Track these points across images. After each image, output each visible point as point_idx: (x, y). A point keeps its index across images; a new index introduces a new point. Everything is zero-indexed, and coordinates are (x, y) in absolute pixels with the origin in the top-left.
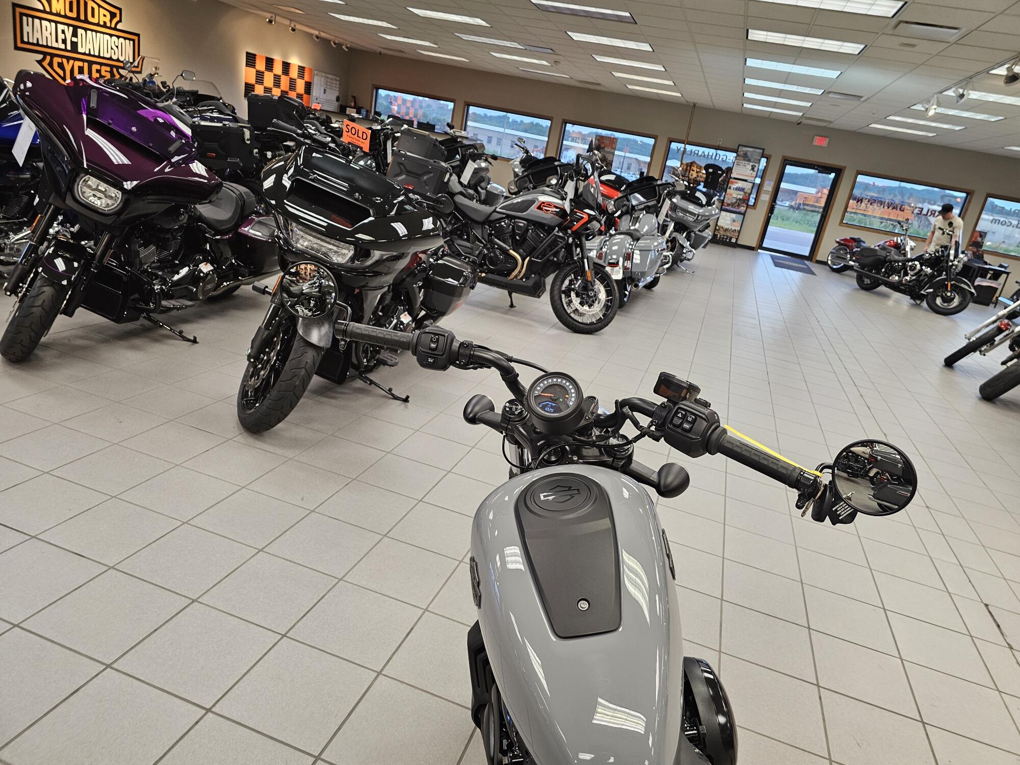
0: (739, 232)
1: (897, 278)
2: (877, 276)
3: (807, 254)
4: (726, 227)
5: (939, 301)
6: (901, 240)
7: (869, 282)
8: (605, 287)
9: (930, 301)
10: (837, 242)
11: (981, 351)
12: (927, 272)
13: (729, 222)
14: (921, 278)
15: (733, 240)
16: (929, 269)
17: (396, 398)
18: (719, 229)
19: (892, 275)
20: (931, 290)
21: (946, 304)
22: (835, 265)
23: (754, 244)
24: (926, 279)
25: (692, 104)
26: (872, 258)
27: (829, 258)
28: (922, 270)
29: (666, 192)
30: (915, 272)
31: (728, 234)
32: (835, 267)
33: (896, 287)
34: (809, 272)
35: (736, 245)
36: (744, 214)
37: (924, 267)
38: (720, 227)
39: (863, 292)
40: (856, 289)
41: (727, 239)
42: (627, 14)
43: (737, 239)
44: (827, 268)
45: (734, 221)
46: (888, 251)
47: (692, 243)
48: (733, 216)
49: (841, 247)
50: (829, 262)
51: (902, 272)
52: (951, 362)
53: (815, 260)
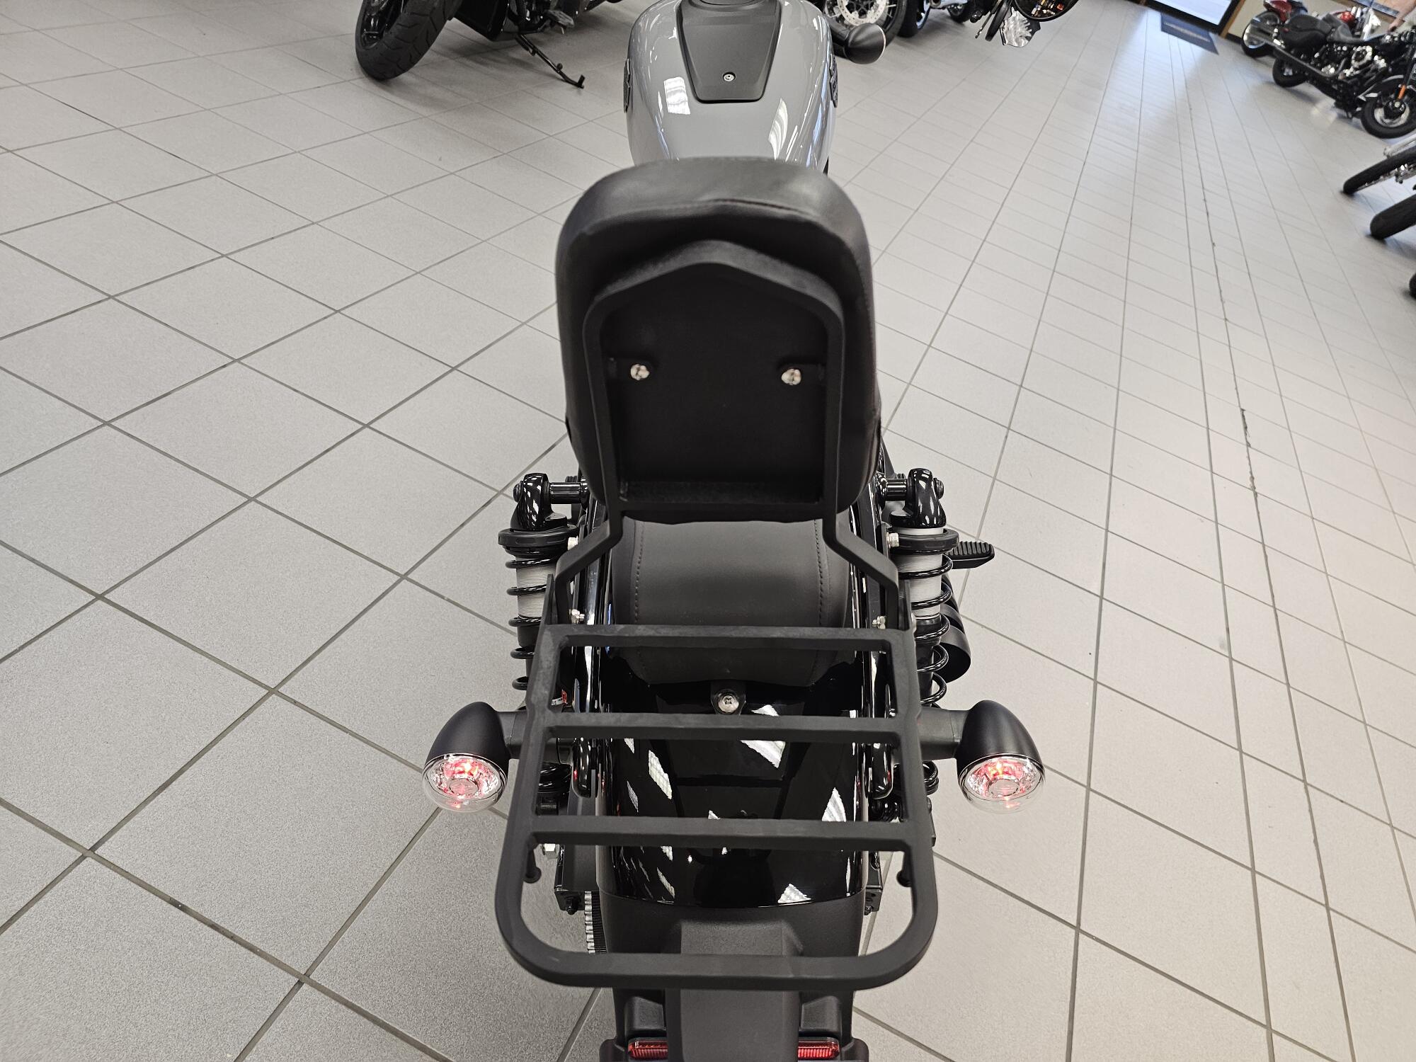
1: (1332, 71)
2: (1304, 64)
3: (1217, 21)
5: (1379, 114)
6: (1362, 14)
7: (1291, 73)
9: (1366, 113)
10: (1267, 5)
11: (1397, 175)
12: (1378, 65)
14: (1368, 75)
16: (1383, 61)
17: (567, 80)
19: (1327, 65)
20: (1374, 95)
21: (1387, 121)
22: (1252, 44)
24: (1374, 77)
26: (1308, 33)
27: (1247, 31)
28: (1372, 61)
30: (1361, 63)
32: (1251, 47)
33: (1326, 86)
34: (1211, 47)
37: (1376, 58)
39: (1278, 88)
40: (1269, 83)
44: (1240, 48)
46: (1334, 25)
49: (1270, 14)
50: (1245, 38)
51: (1343, 62)
52: (1351, 188)
53: (1224, 33)
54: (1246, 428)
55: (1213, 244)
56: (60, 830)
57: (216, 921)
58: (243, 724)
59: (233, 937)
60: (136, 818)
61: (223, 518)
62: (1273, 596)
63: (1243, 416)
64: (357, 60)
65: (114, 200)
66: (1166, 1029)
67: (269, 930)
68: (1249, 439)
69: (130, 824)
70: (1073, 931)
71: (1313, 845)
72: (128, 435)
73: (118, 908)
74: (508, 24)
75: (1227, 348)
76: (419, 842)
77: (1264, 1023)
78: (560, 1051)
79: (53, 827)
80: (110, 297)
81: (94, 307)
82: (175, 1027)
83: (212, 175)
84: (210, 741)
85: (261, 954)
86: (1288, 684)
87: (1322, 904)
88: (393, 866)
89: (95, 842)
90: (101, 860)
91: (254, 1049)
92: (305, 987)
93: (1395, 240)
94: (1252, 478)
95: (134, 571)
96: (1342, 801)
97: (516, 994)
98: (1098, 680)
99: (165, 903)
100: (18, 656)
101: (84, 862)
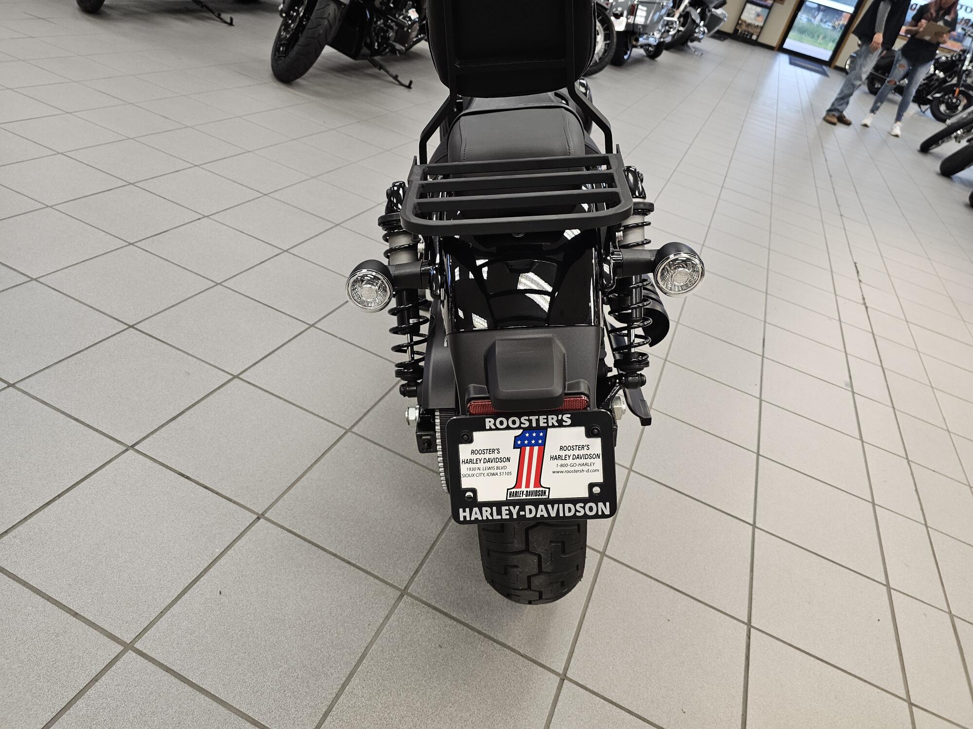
0: (762, 28)
3: (827, 59)
4: (749, 21)
5: (943, 108)
8: (605, 30)
9: (934, 107)
12: (939, 76)
13: (753, 16)
14: (933, 83)
15: (754, 37)
16: (942, 73)
17: (401, 84)
18: (741, 24)
20: (938, 95)
21: (948, 112)
23: (774, 43)
24: (936, 84)
27: (848, 62)
28: (934, 74)
31: (750, 30)
34: (824, 73)
35: (756, 44)
36: (770, 8)
37: (937, 72)
38: (742, 21)
40: (865, 93)
41: (747, 35)
43: (758, 36)
45: (758, 15)
47: (706, 23)
48: (759, 9)
50: (847, 67)
52: (925, 148)
53: (833, 66)
54: (858, 272)
55: (831, 176)
56: (113, 436)
57: (207, 485)
58: (219, 391)
59: (217, 493)
60: (158, 433)
61: (202, 292)
62: (881, 361)
63: (856, 266)
64: (272, 72)
65: (131, 137)
66: (817, 582)
67: (239, 491)
68: (861, 279)
69: (154, 435)
70: (751, 527)
71: (915, 493)
72: (144, 250)
73: (149, 475)
74: (365, 50)
75: (843, 231)
76: (328, 455)
77: (885, 583)
78: (420, 562)
79: (109, 434)
80: (130, 184)
81: (121, 188)
82: (185, 534)
83: (188, 127)
84: (200, 398)
85: (235, 502)
86: (894, 408)
87: (922, 524)
88: (312, 466)
89: (134, 443)
90: (138, 452)
91: (233, 548)
92: (262, 520)
93: (958, 177)
94: (864, 299)
95: (151, 315)
96: (934, 471)
97: (391, 533)
98: (763, 398)
99: (176, 475)
100: (85, 352)
101: (128, 452)
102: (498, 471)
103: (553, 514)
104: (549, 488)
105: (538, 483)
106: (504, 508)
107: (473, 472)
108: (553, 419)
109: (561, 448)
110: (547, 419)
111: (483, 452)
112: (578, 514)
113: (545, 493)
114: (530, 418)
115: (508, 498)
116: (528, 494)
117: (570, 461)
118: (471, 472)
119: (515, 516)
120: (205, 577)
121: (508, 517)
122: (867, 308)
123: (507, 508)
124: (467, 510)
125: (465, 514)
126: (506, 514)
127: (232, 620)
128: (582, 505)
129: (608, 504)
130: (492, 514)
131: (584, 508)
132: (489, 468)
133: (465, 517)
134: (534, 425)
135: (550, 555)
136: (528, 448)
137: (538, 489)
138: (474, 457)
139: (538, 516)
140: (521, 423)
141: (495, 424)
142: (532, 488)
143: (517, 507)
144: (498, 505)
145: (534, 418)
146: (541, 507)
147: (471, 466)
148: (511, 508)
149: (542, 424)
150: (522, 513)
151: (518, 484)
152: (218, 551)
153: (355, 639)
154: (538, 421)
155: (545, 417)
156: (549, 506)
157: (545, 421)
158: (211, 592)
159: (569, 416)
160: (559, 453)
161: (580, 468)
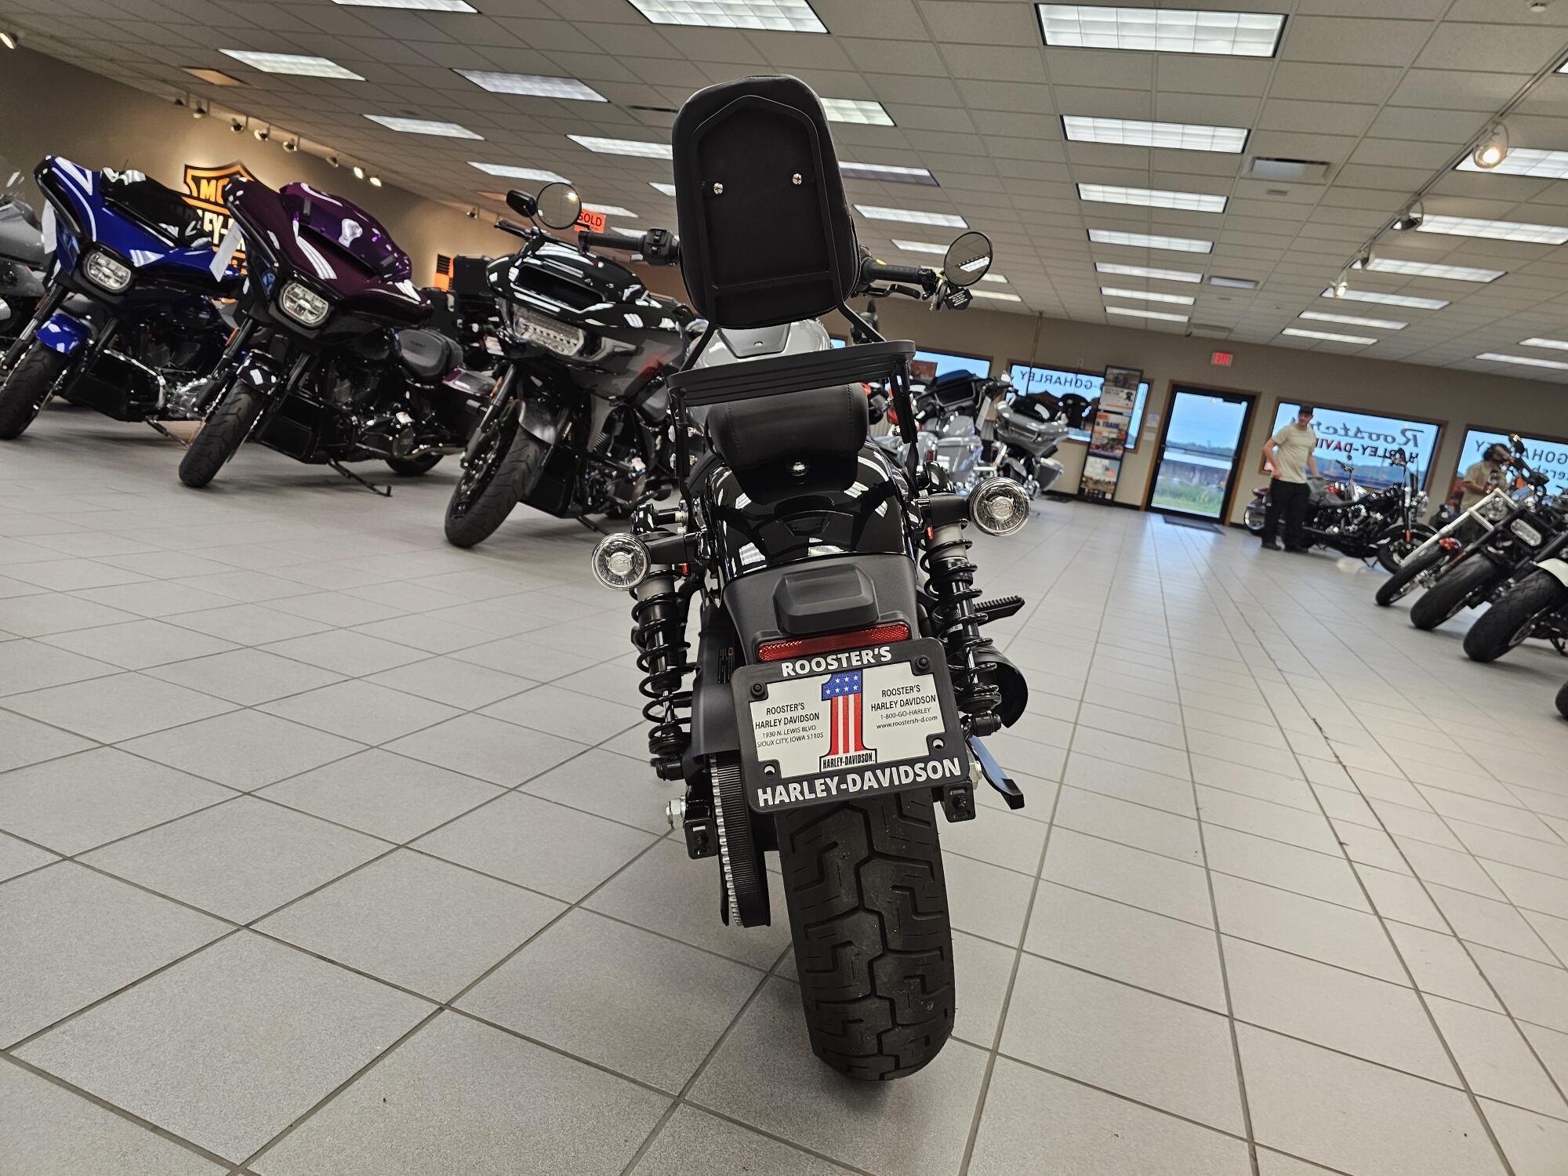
0: (1116, 484)
1: (1336, 530)
3: (1217, 515)
4: (1096, 477)
5: (1394, 556)
6: (1346, 487)
9: (1383, 558)
10: (1256, 494)
12: (1376, 519)
13: (1100, 471)
14: (1371, 527)
15: (1108, 496)
16: (1378, 514)
18: (1087, 481)
19: (1329, 526)
20: (1383, 542)
22: (1255, 525)
23: (1139, 503)
24: (1376, 529)
25: (1038, 314)
27: (1247, 516)
28: (1369, 516)
29: (984, 388)
30: (1360, 519)
31: (1100, 488)
32: (1255, 528)
33: (1335, 543)
34: (1217, 531)
35: (1113, 504)
36: (1121, 459)
37: (1371, 513)
38: (1087, 478)
41: (1098, 494)
42: (925, 173)
43: (1113, 495)
44: (1248, 532)
45: (1107, 469)
48: (1106, 462)
50: (1247, 522)
51: (1343, 522)
52: (1383, 600)
53: (1227, 522)
54: (1321, 729)
56: (218, 914)
57: (361, 970)
58: (376, 862)
59: (377, 979)
60: (285, 910)
61: (351, 755)
62: (1383, 825)
63: (1316, 723)
67: (411, 977)
68: (1326, 735)
69: (280, 913)
70: (1227, 1019)
72: (266, 713)
73: (272, 958)
74: (574, 506)
75: (1286, 686)
76: (545, 934)
77: (1462, 1088)
78: (700, 1062)
79: (211, 912)
80: (248, 647)
81: (235, 651)
82: (327, 1028)
83: (329, 591)
84: (349, 871)
85: (405, 991)
86: (1417, 878)
87: (1504, 1015)
88: (522, 946)
89: (249, 922)
90: (255, 932)
91: (403, 1045)
92: (446, 1011)
93: (1443, 629)
94: (1337, 757)
95: (275, 781)
96: (1506, 952)
97: (651, 1026)
98: (1210, 868)
99: (313, 958)
100: (178, 822)
101: (240, 932)
102: (805, 734)
103: (886, 783)
104: (876, 750)
105: (860, 745)
106: (818, 782)
107: (772, 738)
108: (868, 656)
109: (884, 693)
110: (860, 655)
111: (782, 709)
112: (919, 779)
113: (871, 757)
114: (839, 656)
115: (823, 770)
116: (849, 760)
117: (898, 709)
118: (769, 739)
119: (834, 792)
120: (362, 1080)
121: (825, 794)
122: (1344, 767)
123: (822, 781)
124: (769, 790)
125: (765, 796)
126: (822, 791)
127: (404, 1135)
128: (922, 765)
129: (956, 760)
130: (802, 793)
131: (925, 769)
132: (793, 731)
133: (766, 801)
134: (845, 665)
135: (895, 913)
136: (840, 699)
137: (861, 753)
138: (771, 718)
139: (866, 788)
140: (827, 664)
141: (794, 670)
142: (852, 753)
143: (836, 779)
144: (810, 779)
145: (843, 656)
146: (868, 774)
147: (769, 730)
148: (828, 780)
149: (855, 663)
150: (843, 786)
151: (833, 750)
152: (380, 1049)
153: (604, 1159)
154: (849, 659)
155: (858, 653)
156: (879, 772)
157: (858, 658)
158: (370, 1099)
159: (888, 648)
160: (881, 700)
161: (913, 717)
